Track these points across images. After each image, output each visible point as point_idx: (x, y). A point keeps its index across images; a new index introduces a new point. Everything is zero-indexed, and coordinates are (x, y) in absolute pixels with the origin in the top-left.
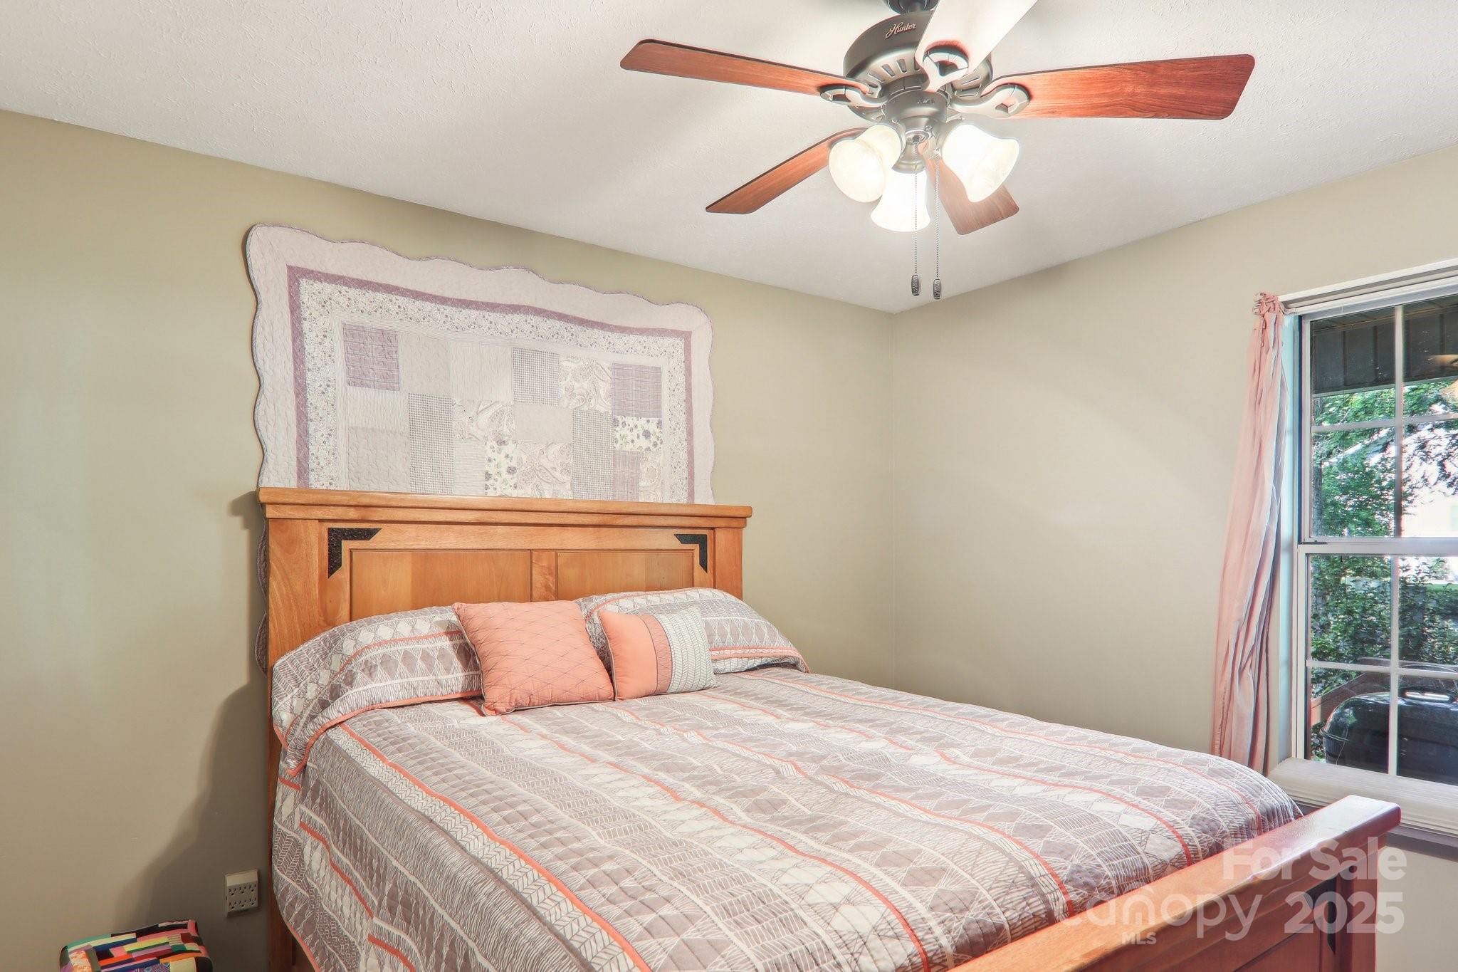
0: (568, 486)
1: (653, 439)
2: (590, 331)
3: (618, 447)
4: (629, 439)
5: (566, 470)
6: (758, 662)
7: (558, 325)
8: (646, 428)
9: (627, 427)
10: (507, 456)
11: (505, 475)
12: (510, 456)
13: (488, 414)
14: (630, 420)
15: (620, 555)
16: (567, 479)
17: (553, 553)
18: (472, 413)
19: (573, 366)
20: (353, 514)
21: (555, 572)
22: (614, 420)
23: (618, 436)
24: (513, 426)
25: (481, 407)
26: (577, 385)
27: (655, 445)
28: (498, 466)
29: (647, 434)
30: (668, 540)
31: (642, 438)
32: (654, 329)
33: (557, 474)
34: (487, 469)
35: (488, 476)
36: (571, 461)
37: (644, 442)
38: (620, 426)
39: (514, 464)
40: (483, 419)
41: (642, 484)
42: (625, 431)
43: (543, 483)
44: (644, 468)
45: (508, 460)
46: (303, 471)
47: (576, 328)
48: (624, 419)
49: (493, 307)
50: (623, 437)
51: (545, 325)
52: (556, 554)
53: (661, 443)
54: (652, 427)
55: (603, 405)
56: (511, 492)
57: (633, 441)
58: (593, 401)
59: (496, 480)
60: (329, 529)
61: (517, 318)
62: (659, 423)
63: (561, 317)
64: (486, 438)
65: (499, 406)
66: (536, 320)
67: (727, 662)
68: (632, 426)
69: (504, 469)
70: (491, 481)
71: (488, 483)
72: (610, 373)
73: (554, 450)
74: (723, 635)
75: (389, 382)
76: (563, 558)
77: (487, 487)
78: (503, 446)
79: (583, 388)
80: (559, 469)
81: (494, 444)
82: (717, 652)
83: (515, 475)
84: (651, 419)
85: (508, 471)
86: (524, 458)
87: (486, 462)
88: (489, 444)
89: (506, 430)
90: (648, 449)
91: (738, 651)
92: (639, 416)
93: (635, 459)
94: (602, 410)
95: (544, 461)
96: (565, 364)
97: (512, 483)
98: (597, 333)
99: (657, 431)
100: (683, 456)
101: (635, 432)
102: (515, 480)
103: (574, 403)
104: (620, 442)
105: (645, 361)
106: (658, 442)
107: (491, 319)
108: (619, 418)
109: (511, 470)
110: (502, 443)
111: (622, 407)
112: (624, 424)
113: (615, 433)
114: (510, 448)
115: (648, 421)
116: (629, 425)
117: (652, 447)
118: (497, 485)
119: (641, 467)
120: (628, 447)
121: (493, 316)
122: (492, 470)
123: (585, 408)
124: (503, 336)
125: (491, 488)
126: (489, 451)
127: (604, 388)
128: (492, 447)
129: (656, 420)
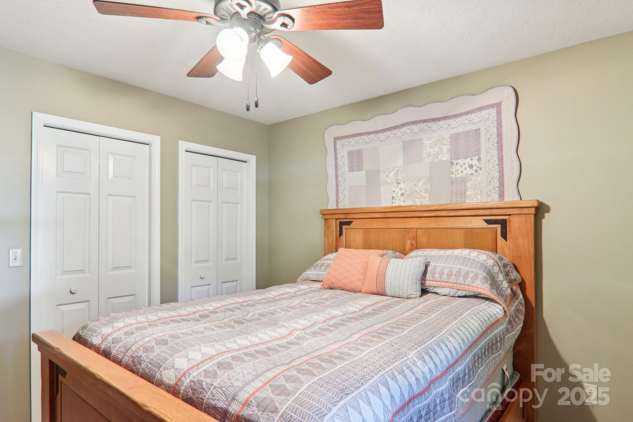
0: (428, 199)
1: (475, 168)
2: (438, 123)
3: (453, 176)
4: (460, 171)
5: (426, 191)
6: (464, 294)
7: (422, 125)
8: (470, 163)
9: (459, 165)
10: (400, 189)
11: (400, 197)
12: (402, 188)
13: (393, 172)
14: (460, 161)
15: (449, 230)
16: (427, 195)
17: (416, 229)
18: (387, 173)
19: (430, 142)
20: (343, 216)
21: (415, 238)
22: (452, 163)
23: (453, 170)
24: (403, 176)
25: (391, 170)
26: (432, 150)
27: (476, 171)
28: (397, 193)
29: (471, 166)
30: (479, 223)
31: (468, 169)
32: (475, 109)
33: (422, 194)
34: (393, 195)
35: (393, 198)
36: (429, 187)
37: (469, 171)
38: (455, 165)
39: (403, 192)
40: (392, 175)
41: (468, 193)
42: (458, 167)
43: (416, 199)
44: (469, 185)
45: (401, 190)
46: (337, 203)
47: (430, 124)
48: (457, 161)
49: (395, 128)
50: (458, 170)
51: (415, 128)
52: (416, 230)
53: (480, 169)
54: (475, 162)
55: (445, 157)
56: (403, 204)
57: (462, 172)
58: (440, 156)
59: (396, 199)
60: (340, 222)
61: (405, 129)
62: (479, 159)
63: (424, 121)
64: (392, 183)
65: (398, 168)
66: (412, 127)
67: (444, 289)
68: (462, 164)
69: (399, 195)
70: (394, 200)
71: (393, 201)
72: (449, 140)
73: (420, 183)
74: (441, 274)
75: (360, 169)
76: (419, 232)
77: (393, 203)
78: (399, 185)
79: (435, 151)
80: (423, 191)
81: (396, 184)
82: (437, 283)
83: (404, 197)
84: (473, 158)
85: (401, 195)
86: (408, 188)
87: (393, 192)
88: (393, 185)
89: (400, 178)
90: (472, 174)
91: (450, 284)
92: (466, 158)
93: (464, 181)
94: (445, 159)
95: (416, 189)
96: (425, 142)
97: (402, 200)
98: (442, 123)
99: (477, 163)
100: (496, 175)
101: (464, 167)
102: (404, 199)
103: (430, 159)
104: (455, 173)
105: (469, 128)
106: (478, 169)
107: (394, 133)
108: (455, 162)
109: (402, 195)
110: (399, 183)
111: (455, 155)
112: (457, 164)
113: (452, 169)
114: (401, 185)
115: (472, 160)
116: (460, 164)
117: (474, 172)
118: (397, 201)
119: (467, 185)
120: (459, 176)
121: (395, 131)
122: (395, 195)
123: (436, 160)
124: (399, 138)
125: (394, 203)
126: (394, 188)
127: (446, 148)
128: (395, 186)
129: (477, 158)
